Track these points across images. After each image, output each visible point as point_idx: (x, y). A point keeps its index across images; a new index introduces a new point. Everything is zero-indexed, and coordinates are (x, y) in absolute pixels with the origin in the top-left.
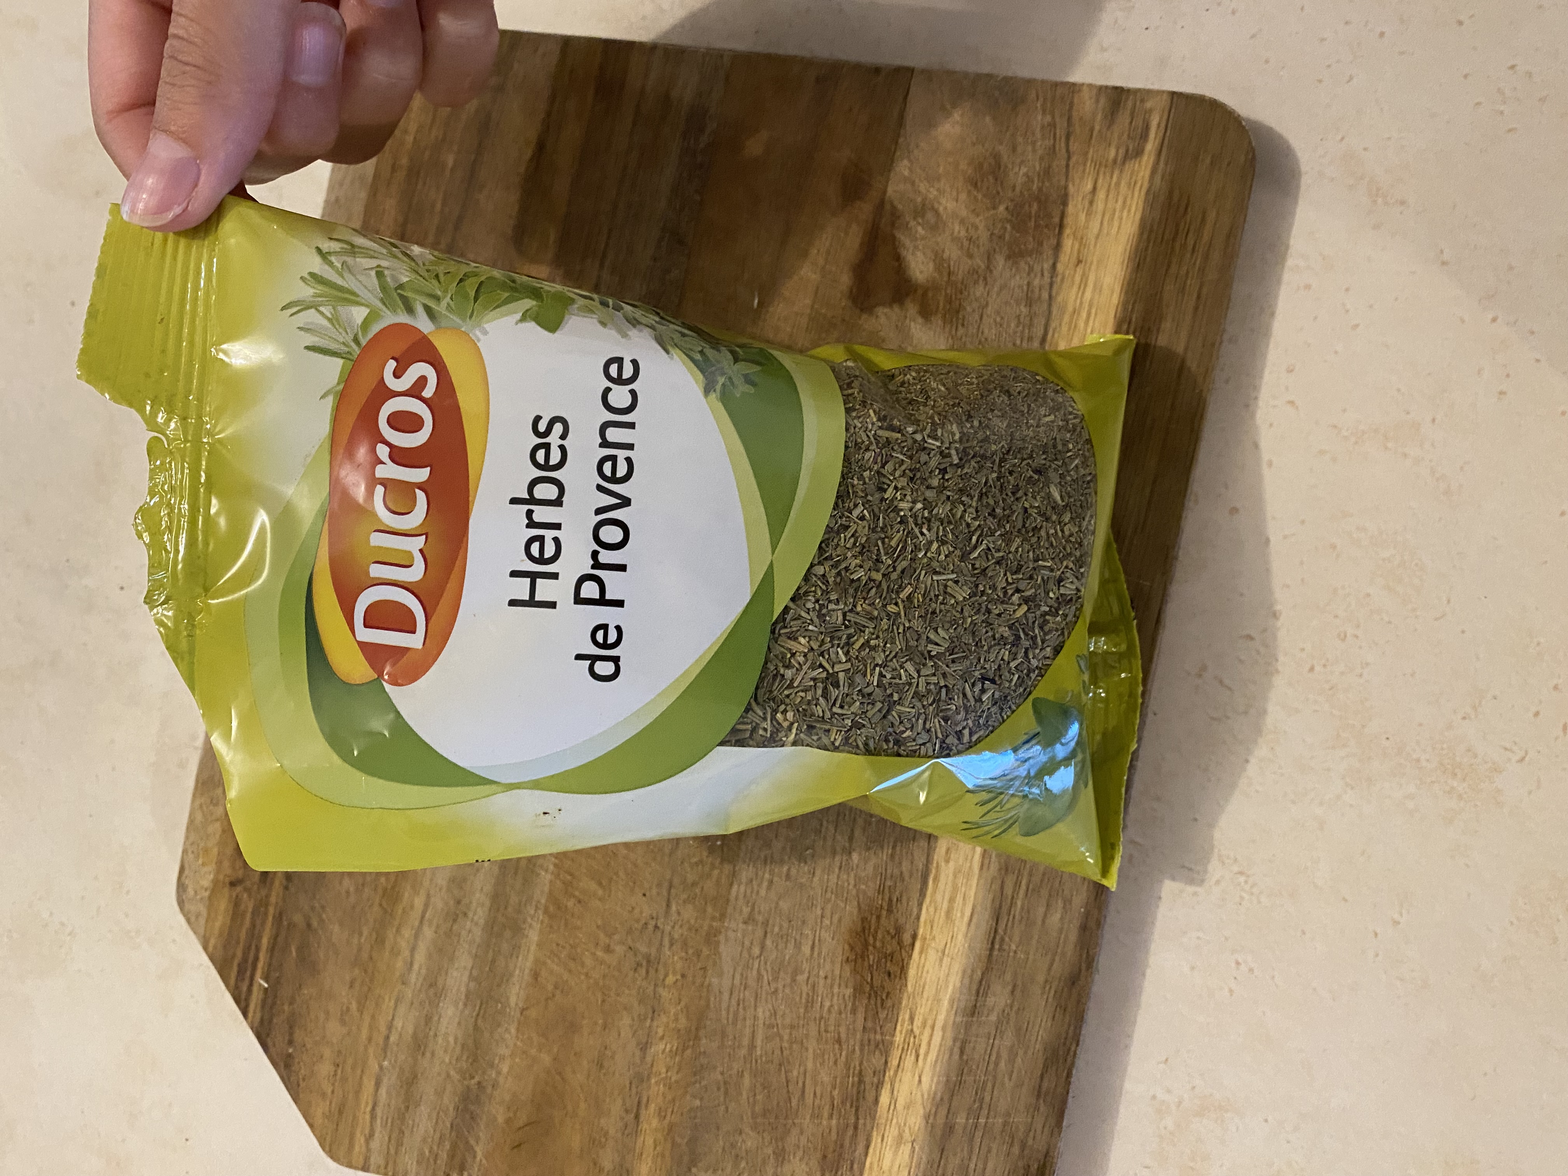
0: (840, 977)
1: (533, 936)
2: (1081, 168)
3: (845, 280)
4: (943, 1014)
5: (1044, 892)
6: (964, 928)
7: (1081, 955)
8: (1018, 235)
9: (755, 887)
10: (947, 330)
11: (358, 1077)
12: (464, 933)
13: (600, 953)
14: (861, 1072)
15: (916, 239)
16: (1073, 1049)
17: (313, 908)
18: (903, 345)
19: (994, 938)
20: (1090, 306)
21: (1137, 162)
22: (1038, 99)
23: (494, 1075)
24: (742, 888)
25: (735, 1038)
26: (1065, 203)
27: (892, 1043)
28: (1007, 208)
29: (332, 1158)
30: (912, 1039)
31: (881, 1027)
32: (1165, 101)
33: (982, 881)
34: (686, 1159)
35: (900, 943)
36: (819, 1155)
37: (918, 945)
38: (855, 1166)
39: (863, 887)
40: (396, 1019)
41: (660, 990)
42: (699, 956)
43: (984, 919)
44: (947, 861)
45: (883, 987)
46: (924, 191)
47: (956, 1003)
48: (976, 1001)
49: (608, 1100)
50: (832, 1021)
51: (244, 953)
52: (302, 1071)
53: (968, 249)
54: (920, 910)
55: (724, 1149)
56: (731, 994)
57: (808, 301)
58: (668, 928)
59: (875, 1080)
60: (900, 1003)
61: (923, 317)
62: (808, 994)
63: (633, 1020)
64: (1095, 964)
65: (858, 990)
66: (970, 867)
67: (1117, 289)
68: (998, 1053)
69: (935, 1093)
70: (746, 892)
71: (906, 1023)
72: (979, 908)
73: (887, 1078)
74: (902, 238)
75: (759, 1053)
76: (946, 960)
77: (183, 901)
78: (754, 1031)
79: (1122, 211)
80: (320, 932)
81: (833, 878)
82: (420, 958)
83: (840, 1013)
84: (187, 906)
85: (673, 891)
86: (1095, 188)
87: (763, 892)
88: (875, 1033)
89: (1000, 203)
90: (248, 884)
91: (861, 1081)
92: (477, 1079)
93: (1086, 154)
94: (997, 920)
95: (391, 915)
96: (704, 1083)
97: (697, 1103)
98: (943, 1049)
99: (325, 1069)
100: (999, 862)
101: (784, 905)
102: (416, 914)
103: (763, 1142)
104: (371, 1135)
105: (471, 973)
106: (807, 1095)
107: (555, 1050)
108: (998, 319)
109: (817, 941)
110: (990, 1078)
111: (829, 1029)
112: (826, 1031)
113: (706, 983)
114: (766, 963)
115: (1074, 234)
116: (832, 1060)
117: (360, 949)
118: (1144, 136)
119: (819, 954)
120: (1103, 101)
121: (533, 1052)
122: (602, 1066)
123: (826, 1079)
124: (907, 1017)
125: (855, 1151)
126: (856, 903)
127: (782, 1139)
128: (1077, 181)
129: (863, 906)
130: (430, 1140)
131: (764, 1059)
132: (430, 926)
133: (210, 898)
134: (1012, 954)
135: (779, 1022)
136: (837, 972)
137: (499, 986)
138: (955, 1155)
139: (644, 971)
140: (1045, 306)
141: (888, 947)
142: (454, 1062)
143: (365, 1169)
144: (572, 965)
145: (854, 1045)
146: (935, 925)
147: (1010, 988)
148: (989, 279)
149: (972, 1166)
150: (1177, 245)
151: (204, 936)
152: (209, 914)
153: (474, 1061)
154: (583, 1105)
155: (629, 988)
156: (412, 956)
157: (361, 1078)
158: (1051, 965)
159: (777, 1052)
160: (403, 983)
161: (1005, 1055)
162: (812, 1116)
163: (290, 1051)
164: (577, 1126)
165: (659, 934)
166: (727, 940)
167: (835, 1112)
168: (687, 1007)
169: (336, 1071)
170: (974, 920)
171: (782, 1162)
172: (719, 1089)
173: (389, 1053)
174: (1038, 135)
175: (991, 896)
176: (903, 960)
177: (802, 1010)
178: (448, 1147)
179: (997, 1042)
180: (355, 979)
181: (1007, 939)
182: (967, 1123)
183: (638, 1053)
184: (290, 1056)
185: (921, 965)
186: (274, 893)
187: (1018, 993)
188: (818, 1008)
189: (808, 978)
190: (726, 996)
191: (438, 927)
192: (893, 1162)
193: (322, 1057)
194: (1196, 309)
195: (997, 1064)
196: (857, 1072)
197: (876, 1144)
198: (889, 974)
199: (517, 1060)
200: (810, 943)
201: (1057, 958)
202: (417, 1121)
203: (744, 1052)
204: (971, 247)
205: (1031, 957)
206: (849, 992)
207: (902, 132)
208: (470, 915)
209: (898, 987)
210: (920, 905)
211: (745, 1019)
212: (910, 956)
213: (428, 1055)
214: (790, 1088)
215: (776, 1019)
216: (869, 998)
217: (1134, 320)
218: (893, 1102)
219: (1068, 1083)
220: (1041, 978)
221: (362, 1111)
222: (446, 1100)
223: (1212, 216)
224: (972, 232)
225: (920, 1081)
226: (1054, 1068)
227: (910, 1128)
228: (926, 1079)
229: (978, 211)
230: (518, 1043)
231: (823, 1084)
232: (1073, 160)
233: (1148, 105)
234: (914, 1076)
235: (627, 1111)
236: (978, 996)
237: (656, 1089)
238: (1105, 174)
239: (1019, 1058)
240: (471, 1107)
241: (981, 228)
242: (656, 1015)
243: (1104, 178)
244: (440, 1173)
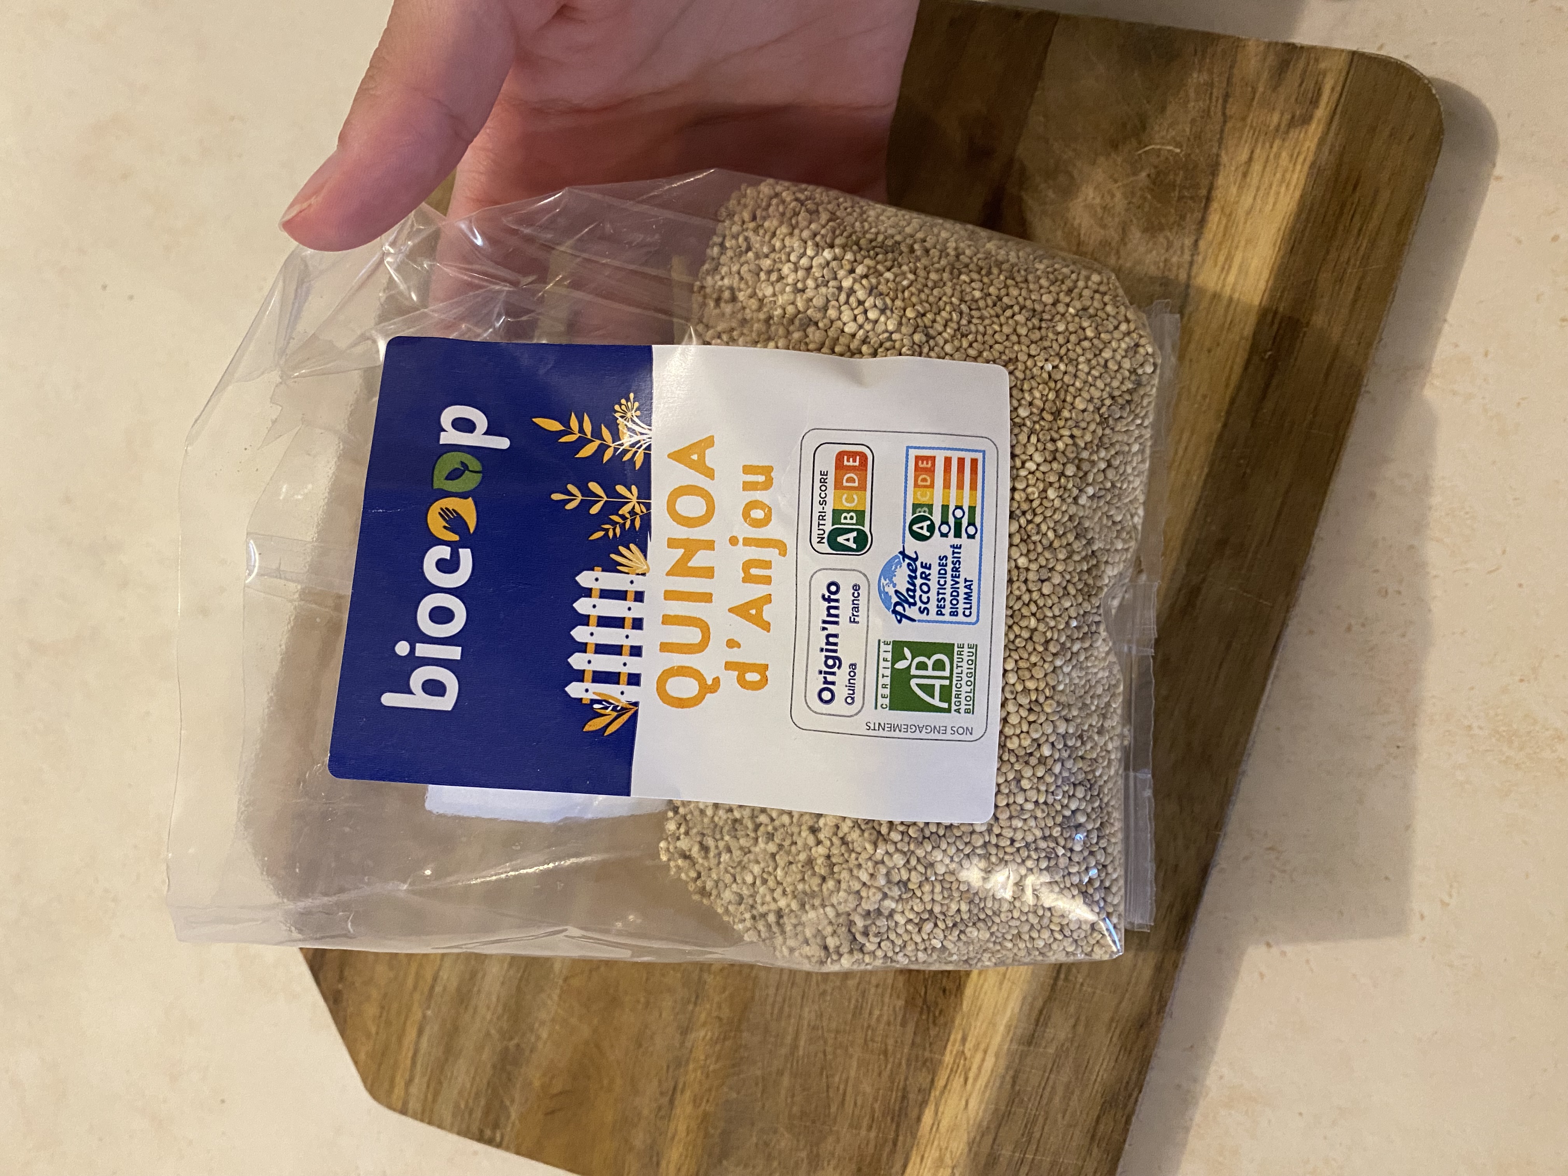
0: (892, 986)
2: (1237, 135)
4: (998, 1039)
7: (1152, 998)
8: (1159, 205)
11: (402, 1023)
14: (904, 1089)
15: (1046, 204)
16: (1134, 1095)
20: (1233, 290)
21: (1304, 130)
22: (1195, 54)
23: (533, 1039)
25: (778, 1035)
26: (1215, 174)
27: (940, 1062)
28: (1149, 175)
29: (373, 1096)
30: (962, 1062)
31: (931, 1044)
32: (1341, 62)
34: (717, 1150)
36: (854, 1167)
40: (442, 971)
41: (705, 976)
45: (936, 1004)
46: (1058, 152)
47: (1012, 1028)
48: (1035, 1031)
49: (644, 1080)
50: (880, 1031)
52: (351, 1008)
53: (1102, 218)
55: (757, 1145)
56: (777, 990)
59: (920, 1098)
60: (953, 1022)
62: (857, 1001)
63: (675, 1002)
64: (1167, 1009)
65: (910, 1003)
67: (1265, 274)
68: (1053, 1088)
69: (981, 1121)
71: (957, 1044)
73: (932, 1098)
74: (1030, 202)
75: (801, 1053)
76: (1006, 985)
78: (798, 1030)
79: (1280, 185)
83: (889, 1025)
86: (1251, 159)
88: (924, 1049)
89: (1142, 168)
91: (904, 1097)
92: (515, 1041)
93: (1244, 119)
96: (741, 1076)
97: (734, 1095)
98: (994, 1074)
99: (371, 1009)
103: (798, 1145)
104: (410, 1081)
106: (847, 1104)
107: (595, 1021)
110: (1042, 1113)
111: (876, 1039)
112: (872, 1040)
113: (753, 975)
115: (1223, 209)
116: (876, 1070)
118: (1315, 102)
120: (1271, 59)
121: (574, 1021)
122: (640, 1046)
123: (868, 1090)
124: (959, 1036)
125: (892, 1167)
127: (817, 1145)
128: (1231, 150)
130: (466, 1094)
131: (806, 1060)
134: (1078, 986)
135: (824, 1024)
136: (890, 981)
140: (1183, 288)
142: (495, 1020)
143: (403, 1112)
145: (901, 1059)
147: (1072, 1022)
148: (1122, 253)
150: (1341, 228)
153: (515, 1022)
154: (619, 1081)
155: (674, 969)
157: (405, 1023)
159: (821, 1055)
161: (1060, 1091)
162: (851, 1126)
163: (340, 987)
164: (611, 1102)
167: (874, 1126)
168: (731, 998)
169: (381, 1013)
171: (816, 1169)
172: (757, 1084)
173: (432, 1005)
174: (1192, 95)
176: (960, 978)
177: (850, 1016)
178: (483, 1103)
179: (1052, 1076)
182: (1012, 1157)
183: (678, 1036)
184: (340, 992)
185: (979, 986)
187: (1080, 1029)
188: (867, 1016)
189: (859, 984)
190: (772, 991)
193: (369, 997)
194: (1355, 301)
195: (1050, 1100)
196: (901, 1086)
197: (914, 1164)
198: (944, 991)
201: (1127, 996)
202: (455, 1073)
203: (784, 1051)
204: (1106, 216)
205: (1098, 991)
206: (900, 1003)
207: (1040, 85)
209: (953, 1005)
211: (789, 1016)
213: (471, 1011)
214: (831, 1095)
215: (821, 1020)
216: (921, 1013)
218: (936, 1123)
219: (1126, 1130)
220: (1106, 1016)
221: (403, 1057)
222: (484, 1057)
223: (1384, 196)
224: (1108, 198)
225: (967, 1106)
226: (1113, 1112)
227: (951, 1152)
228: (973, 1104)
229: (1116, 176)
230: (559, 1011)
231: (864, 1094)
232: (1229, 125)
233: (1323, 65)
234: (960, 1100)
235: (662, 1094)
236: (1037, 1025)
237: (693, 1077)
238: (1264, 143)
239: (1075, 1097)
240: (508, 1067)
241: (1118, 195)
242: (699, 1001)
243: (1263, 147)
244: (474, 1128)
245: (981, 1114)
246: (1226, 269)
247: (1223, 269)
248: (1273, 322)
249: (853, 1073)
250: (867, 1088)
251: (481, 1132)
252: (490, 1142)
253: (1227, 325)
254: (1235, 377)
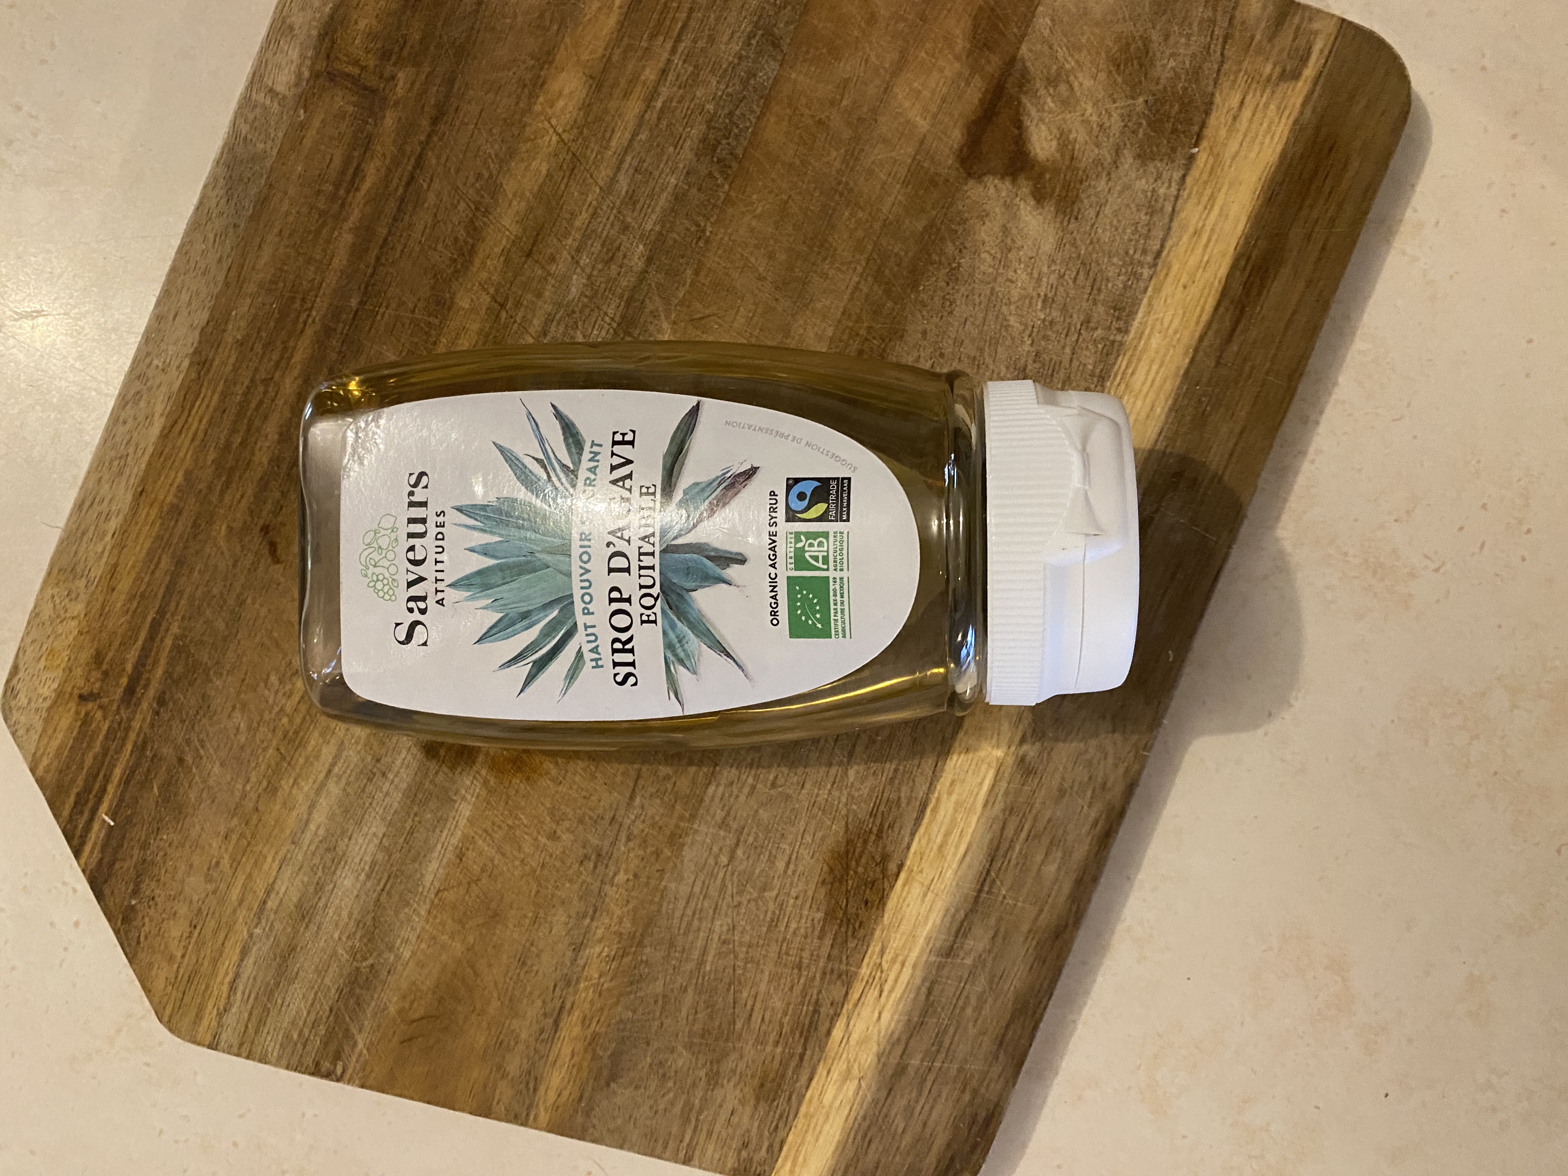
0: (813, 899)
1: (465, 810)
2: (1232, 77)
3: (957, 136)
4: (917, 951)
5: (1045, 840)
6: (955, 866)
7: (1070, 909)
8: (1153, 134)
9: (735, 791)
10: (1058, 220)
11: (220, 942)
12: (379, 795)
13: (543, 840)
14: (817, 1000)
15: (1043, 111)
16: (1044, 1002)
17: (188, 742)
18: (1009, 225)
19: (985, 880)
20: (1212, 230)
21: (1291, 86)
23: (391, 960)
24: (721, 789)
25: (684, 950)
26: (1207, 113)
27: (856, 974)
28: (1146, 102)
29: (171, 1030)
30: (879, 974)
31: (848, 957)
32: (1331, 28)
33: (983, 820)
34: (606, 1073)
35: (884, 871)
36: (756, 1082)
37: (903, 876)
38: (794, 1097)
39: (854, 807)
40: (279, 882)
41: (607, 888)
42: (658, 856)
43: (978, 859)
44: (950, 793)
45: (857, 915)
46: (1062, 60)
47: (932, 940)
48: (954, 942)
49: (525, 1002)
50: (795, 945)
51: (86, 780)
52: (146, 928)
53: (1097, 137)
54: (912, 840)
55: (651, 1065)
56: (688, 903)
57: (911, 150)
58: (629, 821)
59: (832, 1012)
60: (872, 934)
61: (1035, 198)
62: (774, 913)
63: (569, 916)
65: (830, 915)
66: (974, 802)
67: (1243, 220)
69: (893, 1033)
70: (723, 795)
71: (876, 955)
72: (975, 846)
73: (844, 1010)
74: (1028, 105)
75: (708, 968)
76: (930, 896)
77: (10, 708)
78: (706, 945)
79: (1264, 137)
80: (194, 770)
81: (824, 794)
82: (320, 817)
83: (806, 937)
84: (16, 715)
85: (641, 782)
86: (1242, 103)
87: (742, 798)
88: (841, 961)
89: (1141, 93)
90: (105, 700)
91: (816, 1011)
92: (370, 961)
93: (1240, 63)
94: (992, 861)
95: (289, 763)
96: (640, 994)
97: (630, 1014)
98: (910, 987)
99: (176, 930)
100: (1005, 803)
101: (764, 814)
102: (320, 768)
103: (697, 1064)
104: (227, 1009)
105: (381, 842)
106: (753, 1019)
107: (471, 939)
108: (1115, 222)
109: (794, 857)
110: (954, 1022)
111: (791, 952)
112: (787, 954)
113: (662, 887)
114: (733, 874)
115: (1211, 148)
116: (788, 985)
117: (244, 796)
118: (1304, 60)
119: (794, 872)
120: (1271, 9)
121: (444, 938)
122: (524, 964)
124: (878, 949)
125: (796, 1082)
126: (843, 823)
127: (718, 1062)
128: (1225, 91)
129: (850, 827)
130: (301, 1023)
131: (713, 976)
132: (337, 783)
133: (49, 709)
134: (1000, 898)
135: (737, 938)
136: (810, 893)
137: (414, 861)
138: (902, 1096)
139: (591, 865)
140: (1167, 220)
141: (871, 874)
142: (344, 939)
143: (212, 1045)
144: (507, 848)
145: (815, 973)
146: (925, 857)
147: (991, 933)
148: (1113, 175)
149: (919, 1108)
150: (1314, 187)
151: (35, 753)
152: (44, 730)
153: (369, 940)
154: (495, 1004)
155: (571, 881)
156: (310, 814)
157: (223, 944)
158: (1038, 915)
159: (729, 970)
160: (293, 843)
161: (973, 1001)
162: (756, 1040)
163: (133, 902)
164: (485, 1025)
165: (617, 826)
166: (692, 843)
167: (781, 1040)
168: (635, 910)
169: (191, 932)
170: (968, 859)
171: (714, 1086)
172: (656, 1002)
173: (264, 921)
174: (1195, 28)
175: (989, 836)
176: (884, 890)
177: (765, 929)
178: (323, 1032)
179: (967, 986)
180: (233, 831)
181: (998, 883)
182: (920, 1066)
183: (569, 954)
184: (133, 908)
185: (902, 898)
186: (139, 717)
187: (1000, 939)
188: (783, 929)
189: (777, 896)
190: (681, 904)
191: (348, 784)
192: (835, 1098)
193: (175, 913)
194: (1319, 260)
195: (963, 1009)
196: (813, 1000)
197: (820, 1077)
198: (866, 903)
199: (423, 946)
200: (786, 858)
201: (1046, 909)
202: (288, 999)
203: (690, 966)
204: (1101, 134)
205: (1020, 904)
206: (820, 915)
208: (391, 776)
209: (874, 917)
210: (913, 834)
211: (699, 930)
212: (892, 887)
213: (313, 928)
214: (737, 1009)
215: (733, 935)
216: (840, 926)
217: (1254, 257)
218: (846, 1036)
219: (1033, 1035)
220: (1025, 928)
221: (218, 980)
223: (1355, 164)
224: (1105, 117)
225: (879, 1017)
226: (1022, 1018)
227: (860, 1064)
228: (886, 1016)
229: (1115, 96)
230: (427, 928)
231: (773, 1009)
232: (1226, 66)
233: (1316, 26)
234: (873, 1012)
235: (545, 1015)
236: (957, 937)
237: (583, 995)
238: (1255, 91)
239: (987, 1006)
240: (358, 991)
241: (1115, 116)
242: (597, 915)
243: (1254, 95)
244: (309, 1061)
245: (893, 1025)
246: (1209, 207)
247: (1205, 208)
248: (1245, 269)
249: (763, 987)
250: (777, 1003)
251: (317, 1064)
252: (328, 1076)
253: (1203, 264)
254: (1205, 317)
